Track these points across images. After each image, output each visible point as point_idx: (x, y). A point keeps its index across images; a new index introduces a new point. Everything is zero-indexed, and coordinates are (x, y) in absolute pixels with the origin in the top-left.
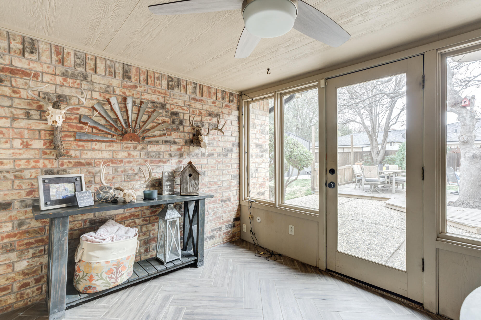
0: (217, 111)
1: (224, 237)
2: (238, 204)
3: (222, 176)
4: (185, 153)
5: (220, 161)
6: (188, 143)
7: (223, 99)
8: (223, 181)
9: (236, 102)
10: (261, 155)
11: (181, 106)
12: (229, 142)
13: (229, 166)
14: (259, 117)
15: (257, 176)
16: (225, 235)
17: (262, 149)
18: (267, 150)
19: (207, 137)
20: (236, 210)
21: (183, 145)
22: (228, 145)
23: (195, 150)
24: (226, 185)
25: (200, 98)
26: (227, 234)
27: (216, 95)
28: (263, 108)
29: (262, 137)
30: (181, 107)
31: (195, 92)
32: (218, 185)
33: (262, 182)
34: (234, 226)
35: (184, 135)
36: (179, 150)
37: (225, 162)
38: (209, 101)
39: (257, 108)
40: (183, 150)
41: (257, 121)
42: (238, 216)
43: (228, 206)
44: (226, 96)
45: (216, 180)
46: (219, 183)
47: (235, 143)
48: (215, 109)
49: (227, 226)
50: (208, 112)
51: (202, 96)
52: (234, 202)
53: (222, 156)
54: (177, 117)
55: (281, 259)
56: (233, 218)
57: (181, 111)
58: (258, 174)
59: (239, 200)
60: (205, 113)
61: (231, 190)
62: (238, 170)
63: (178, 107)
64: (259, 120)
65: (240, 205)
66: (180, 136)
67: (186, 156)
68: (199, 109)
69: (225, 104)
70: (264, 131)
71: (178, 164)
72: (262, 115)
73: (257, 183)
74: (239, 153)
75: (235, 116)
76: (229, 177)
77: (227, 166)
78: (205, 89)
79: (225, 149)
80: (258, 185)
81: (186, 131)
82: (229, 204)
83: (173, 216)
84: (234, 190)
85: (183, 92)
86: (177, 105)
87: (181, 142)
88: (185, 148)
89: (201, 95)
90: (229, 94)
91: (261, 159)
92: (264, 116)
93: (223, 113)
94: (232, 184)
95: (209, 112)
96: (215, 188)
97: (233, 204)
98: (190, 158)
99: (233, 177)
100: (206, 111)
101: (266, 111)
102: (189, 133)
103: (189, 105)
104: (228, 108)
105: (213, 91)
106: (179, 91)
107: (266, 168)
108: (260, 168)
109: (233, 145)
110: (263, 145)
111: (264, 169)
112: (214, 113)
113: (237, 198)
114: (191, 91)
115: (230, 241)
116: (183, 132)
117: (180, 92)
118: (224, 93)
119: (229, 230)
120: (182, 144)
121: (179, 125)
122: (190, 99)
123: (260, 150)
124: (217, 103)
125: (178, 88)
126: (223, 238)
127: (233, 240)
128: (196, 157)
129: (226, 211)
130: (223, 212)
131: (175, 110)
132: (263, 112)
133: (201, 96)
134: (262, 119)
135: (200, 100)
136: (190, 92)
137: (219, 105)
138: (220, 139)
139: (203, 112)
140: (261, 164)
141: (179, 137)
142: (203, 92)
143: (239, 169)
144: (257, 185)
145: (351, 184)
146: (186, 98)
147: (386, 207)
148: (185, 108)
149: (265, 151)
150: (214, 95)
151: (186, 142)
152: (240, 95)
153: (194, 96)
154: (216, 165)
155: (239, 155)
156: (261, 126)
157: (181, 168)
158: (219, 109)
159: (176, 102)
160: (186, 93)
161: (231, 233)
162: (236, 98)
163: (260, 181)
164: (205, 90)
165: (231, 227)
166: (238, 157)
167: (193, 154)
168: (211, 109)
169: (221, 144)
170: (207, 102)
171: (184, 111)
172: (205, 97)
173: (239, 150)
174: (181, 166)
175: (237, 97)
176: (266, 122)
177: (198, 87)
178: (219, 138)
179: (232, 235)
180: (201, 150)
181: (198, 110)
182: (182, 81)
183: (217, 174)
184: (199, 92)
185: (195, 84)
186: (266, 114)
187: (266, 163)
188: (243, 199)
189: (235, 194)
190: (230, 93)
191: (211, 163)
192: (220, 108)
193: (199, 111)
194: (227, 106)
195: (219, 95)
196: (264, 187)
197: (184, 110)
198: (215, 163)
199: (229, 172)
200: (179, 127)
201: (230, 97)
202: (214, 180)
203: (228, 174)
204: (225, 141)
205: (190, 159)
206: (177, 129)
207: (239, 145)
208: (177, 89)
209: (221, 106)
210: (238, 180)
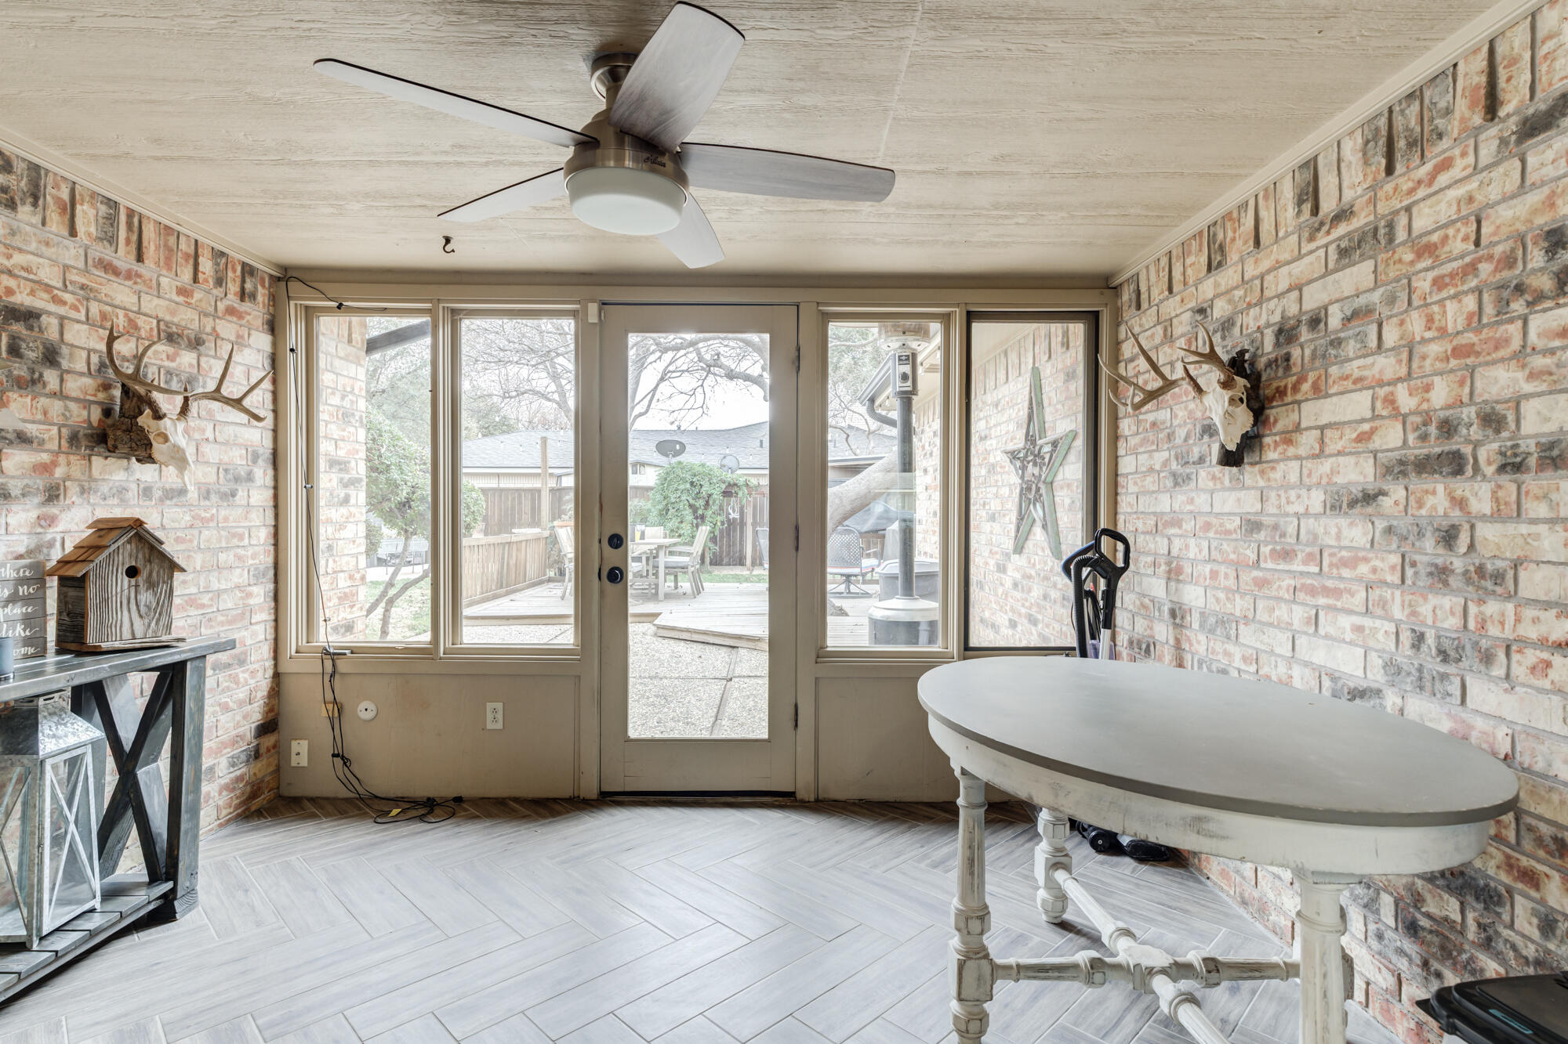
0: (195, 326)
1: (221, 803)
2: (270, 673)
3: (216, 574)
4: (73, 488)
5: (208, 515)
6: (84, 443)
7: (220, 282)
8: (219, 593)
9: (264, 303)
10: (342, 495)
11: (47, 285)
12: (239, 445)
13: (241, 537)
14: (337, 362)
15: (330, 570)
16: (225, 793)
17: (347, 477)
18: (359, 480)
19: (181, 426)
20: (265, 693)
21: (59, 452)
22: (237, 458)
23: (111, 474)
24: (230, 605)
25: (129, 266)
26: (234, 789)
27: (191, 262)
28: (350, 335)
29: (345, 434)
30: (48, 288)
31: (112, 240)
32: (203, 606)
33: (347, 590)
34: (256, 754)
35: (66, 408)
36: (45, 468)
37: (226, 519)
38: (164, 281)
39: (332, 332)
40: (59, 472)
41: (333, 376)
42: (271, 715)
43: (237, 683)
44: (230, 274)
45: (194, 590)
46: (205, 599)
47: (261, 451)
48: (186, 318)
49: (232, 757)
50: (162, 326)
51: (140, 258)
52: (256, 666)
53: (214, 498)
54: (31, 328)
55: (466, 810)
56: (253, 726)
57: (52, 308)
58: (335, 561)
59: (276, 658)
60: (151, 329)
61: (246, 622)
62: (272, 548)
63: (36, 287)
64: (337, 374)
65: (277, 676)
66: (45, 413)
67: (74, 499)
68: (125, 309)
69: (226, 302)
70: (353, 414)
71: (39, 530)
72: (346, 359)
73: (331, 593)
74: (276, 488)
75: (259, 351)
76: (239, 577)
77: (234, 535)
78: (149, 232)
79: (226, 471)
80: (335, 601)
81: (74, 394)
82: (241, 675)
83: (72, 741)
84: (256, 623)
85: (56, 224)
86: (32, 277)
87: (51, 439)
88: (69, 464)
89: (134, 252)
90: (239, 268)
91: (343, 510)
92: (351, 362)
93: (217, 336)
94: (251, 601)
95: (167, 324)
96: (189, 621)
97: (253, 673)
98: (93, 505)
99: (254, 575)
100: (155, 322)
101: (359, 345)
102: (86, 404)
103: (83, 287)
104: (235, 319)
105: (183, 246)
106: (36, 220)
107: (358, 541)
108: (340, 542)
109: (255, 457)
110: (349, 462)
111: (351, 545)
112: (186, 332)
113: (266, 650)
114: (93, 230)
115: (244, 812)
116: (59, 395)
117: (44, 224)
118: (224, 260)
119: (238, 773)
120: (53, 446)
121: (43, 364)
122: (90, 261)
123: (341, 479)
124: (198, 295)
125: (35, 204)
126: (218, 807)
127: (253, 808)
128: (116, 501)
129: (231, 704)
130: (218, 709)
131: (23, 298)
132: (349, 349)
133: (132, 257)
134: (345, 373)
135: (129, 275)
136: (89, 235)
137: (203, 305)
138: (209, 434)
139: (141, 321)
140: (342, 527)
141: (40, 416)
142: (145, 244)
143: (276, 545)
144: (330, 600)
145: (545, 586)
146: (71, 253)
147: (655, 635)
148: (67, 297)
149: (353, 482)
150: (187, 261)
151: (74, 439)
152: (279, 279)
153: (104, 251)
154: (196, 532)
155: (276, 497)
156: (343, 398)
157: (51, 544)
158: (204, 320)
159: (25, 265)
160: (73, 232)
161: (247, 783)
162: (263, 286)
163: (340, 586)
164: (153, 235)
165: (248, 761)
166: (271, 503)
167: (104, 488)
168: (173, 313)
169: (211, 452)
170: (159, 285)
171: (62, 310)
172: (152, 266)
173: (276, 478)
174: (54, 540)
175: (267, 284)
176: (359, 383)
177: (123, 218)
178: (204, 431)
179: (248, 788)
180: (138, 476)
181: (121, 313)
182: (50, 179)
183: (198, 568)
184: (128, 241)
185: (113, 204)
186: (358, 358)
187: (357, 523)
188: (293, 653)
189: (262, 637)
190: (244, 265)
191: (176, 525)
192: (206, 315)
193: (126, 316)
194: (230, 311)
195: (206, 265)
196: (352, 607)
197: (64, 303)
198: (191, 526)
199: (240, 558)
200: (41, 375)
201: (243, 281)
202: (187, 592)
203: (237, 564)
204: (226, 443)
205: (90, 509)
206: (33, 382)
207: (276, 460)
208: (28, 208)
209: (211, 309)
210: (271, 586)
